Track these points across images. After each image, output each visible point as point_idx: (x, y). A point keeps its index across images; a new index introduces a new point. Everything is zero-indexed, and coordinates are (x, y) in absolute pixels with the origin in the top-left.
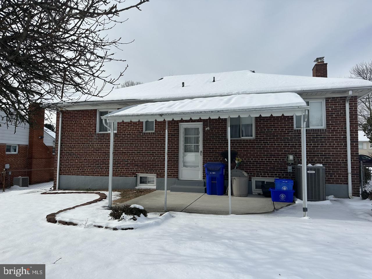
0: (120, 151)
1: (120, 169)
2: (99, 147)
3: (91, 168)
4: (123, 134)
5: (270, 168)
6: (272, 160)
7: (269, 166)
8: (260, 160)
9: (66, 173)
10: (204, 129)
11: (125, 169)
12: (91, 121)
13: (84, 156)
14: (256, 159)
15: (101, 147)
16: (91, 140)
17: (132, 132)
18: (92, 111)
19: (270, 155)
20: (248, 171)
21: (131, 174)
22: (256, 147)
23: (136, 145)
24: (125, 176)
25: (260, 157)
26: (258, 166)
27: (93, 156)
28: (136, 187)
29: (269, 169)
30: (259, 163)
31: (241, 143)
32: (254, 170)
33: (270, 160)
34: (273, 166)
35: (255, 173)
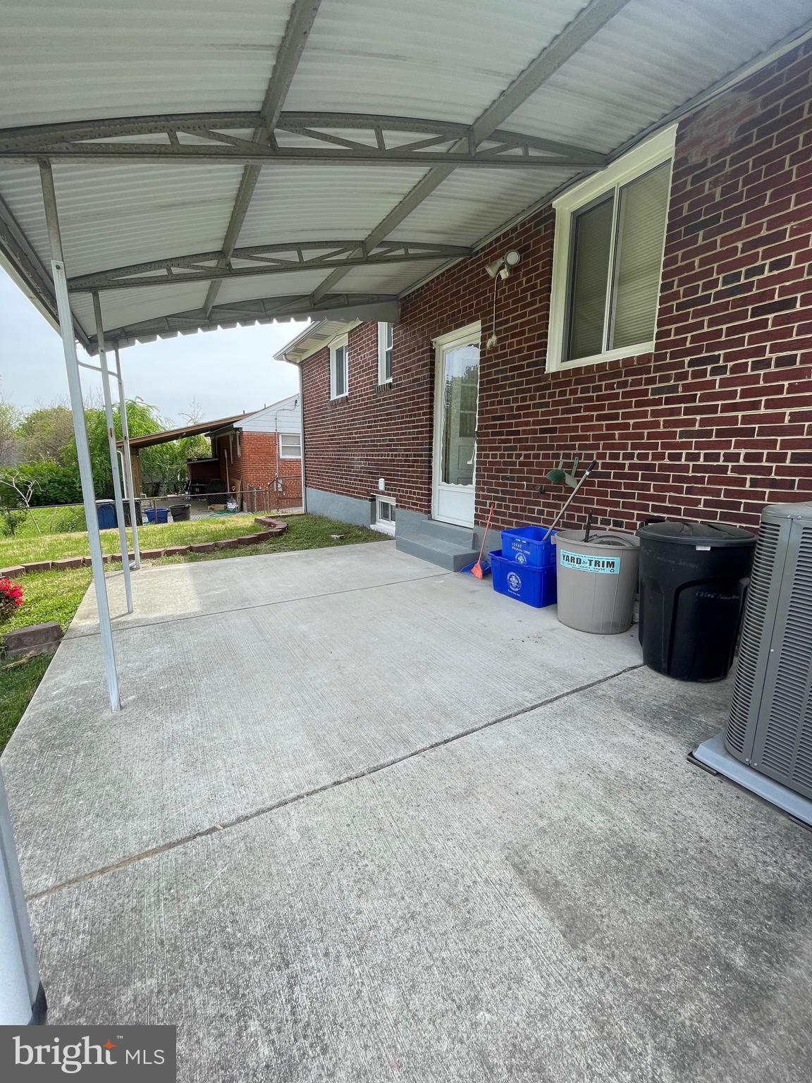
3: (328, 476)
5: (707, 503)
6: (728, 458)
7: (704, 492)
8: (664, 459)
9: (310, 483)
10: (483, 344)
11: (359, 480)
13: (322, 451)
14: (645, 456)
19: (719, 434)
20: (609, 509)
22: (655, 392)
25: (665, 446)
26: (652, 491)
28: (371, 526)
29: (701, 507)
30: (655, 478)
31: (592, 380)
32: (634, 506)
33: (716, 457)
34: (728, 493)
35: (634, 521)
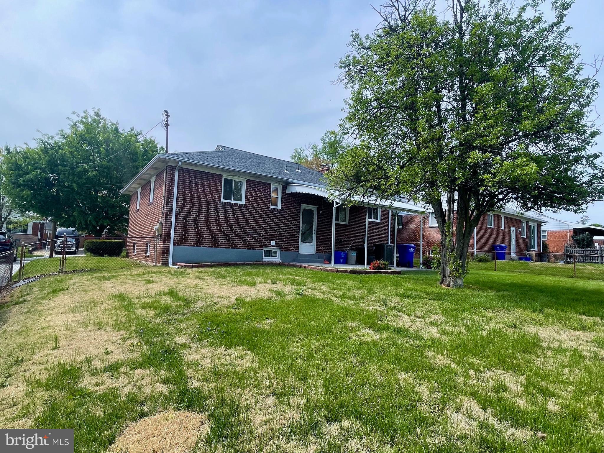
0: (248, 223)
1: (248, 241)
2: (225, 217)
3: (215, 239)
4: (251, 207)
9: (182, 243)
10: (318, 212)
11: (253, 242)
12: (217, 187)
13: (207, 225)
15: (227, 217)
16: (216, 208)
17: (260, 206)
18: (219, 176)
21: (258, 247)
22: (349, 230)
23: (264, 219)
24: (252, 249)
27: (218, 226)
28: (261, 260)
